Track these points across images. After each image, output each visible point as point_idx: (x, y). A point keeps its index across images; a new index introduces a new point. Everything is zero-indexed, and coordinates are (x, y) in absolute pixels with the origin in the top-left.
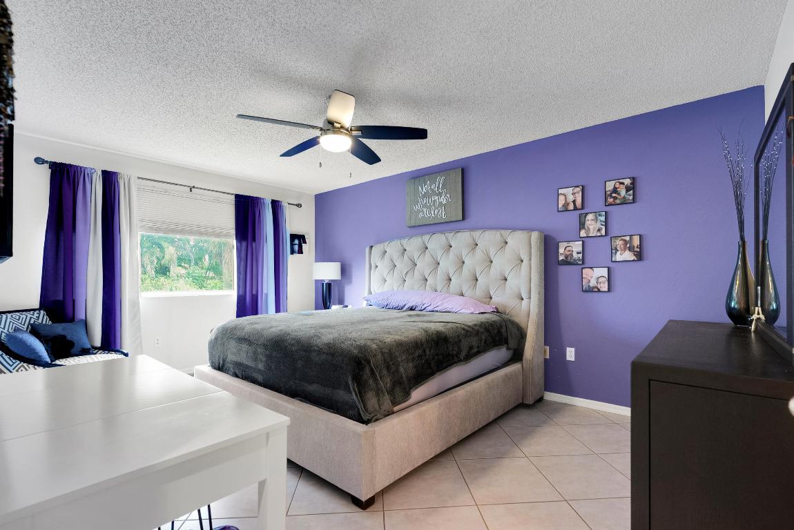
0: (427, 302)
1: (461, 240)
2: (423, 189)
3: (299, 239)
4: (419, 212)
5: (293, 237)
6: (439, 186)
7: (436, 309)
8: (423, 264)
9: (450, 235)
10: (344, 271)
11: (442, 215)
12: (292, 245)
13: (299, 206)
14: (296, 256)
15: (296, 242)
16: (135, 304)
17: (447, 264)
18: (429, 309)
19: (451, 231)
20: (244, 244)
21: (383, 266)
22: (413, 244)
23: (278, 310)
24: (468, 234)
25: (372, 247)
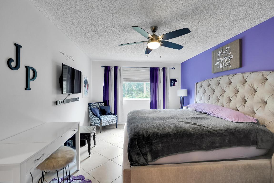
0: (211, 111)
1: (237, 79)
2: (219, 55)
3: (174, 81)
4: (217, 65)
5: (171, 80)
6: (227, 51)
7: (214, 115)
8: (218, 91)
9: (230, 77)
10: (189, 93)
11: (228, 66)
12: (171, 83)
13: (174, 68)
14: (173, 87)
15: (173, 82)
17: (229, 92)
18: (212, 115)
19: (231, 74)
20: (153, 84)
21: (201, 91)
22: (213, 82)
23: (164, 108)
24: (241, 75)
25: (197, 83)
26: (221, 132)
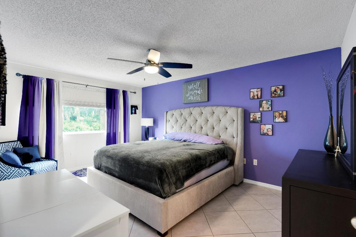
0: (191, 138)
1: (207, 110)
2: (190, 87)
3: (135, 108)
4: (189, 97)
5: (132, 107)
6: (197, 86)
7: (196, 142)
8: (190, 121)
9: (202, 108)
10: (155, 122)
11: (199, 99)
12: (132, 110)
13: (135, 93)
14: (134, 115)
16: (61, 138)
17: (201, 121)
18: (193, 141)
19: (203, 106)
20: (110, 110)
21: (172, 121)
22: (186, 112)
23: (125, 141)
24: (210, 108)
25: (167, 112)
26: (213, 152)
